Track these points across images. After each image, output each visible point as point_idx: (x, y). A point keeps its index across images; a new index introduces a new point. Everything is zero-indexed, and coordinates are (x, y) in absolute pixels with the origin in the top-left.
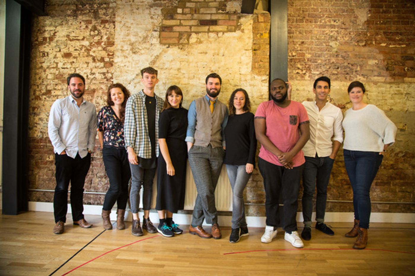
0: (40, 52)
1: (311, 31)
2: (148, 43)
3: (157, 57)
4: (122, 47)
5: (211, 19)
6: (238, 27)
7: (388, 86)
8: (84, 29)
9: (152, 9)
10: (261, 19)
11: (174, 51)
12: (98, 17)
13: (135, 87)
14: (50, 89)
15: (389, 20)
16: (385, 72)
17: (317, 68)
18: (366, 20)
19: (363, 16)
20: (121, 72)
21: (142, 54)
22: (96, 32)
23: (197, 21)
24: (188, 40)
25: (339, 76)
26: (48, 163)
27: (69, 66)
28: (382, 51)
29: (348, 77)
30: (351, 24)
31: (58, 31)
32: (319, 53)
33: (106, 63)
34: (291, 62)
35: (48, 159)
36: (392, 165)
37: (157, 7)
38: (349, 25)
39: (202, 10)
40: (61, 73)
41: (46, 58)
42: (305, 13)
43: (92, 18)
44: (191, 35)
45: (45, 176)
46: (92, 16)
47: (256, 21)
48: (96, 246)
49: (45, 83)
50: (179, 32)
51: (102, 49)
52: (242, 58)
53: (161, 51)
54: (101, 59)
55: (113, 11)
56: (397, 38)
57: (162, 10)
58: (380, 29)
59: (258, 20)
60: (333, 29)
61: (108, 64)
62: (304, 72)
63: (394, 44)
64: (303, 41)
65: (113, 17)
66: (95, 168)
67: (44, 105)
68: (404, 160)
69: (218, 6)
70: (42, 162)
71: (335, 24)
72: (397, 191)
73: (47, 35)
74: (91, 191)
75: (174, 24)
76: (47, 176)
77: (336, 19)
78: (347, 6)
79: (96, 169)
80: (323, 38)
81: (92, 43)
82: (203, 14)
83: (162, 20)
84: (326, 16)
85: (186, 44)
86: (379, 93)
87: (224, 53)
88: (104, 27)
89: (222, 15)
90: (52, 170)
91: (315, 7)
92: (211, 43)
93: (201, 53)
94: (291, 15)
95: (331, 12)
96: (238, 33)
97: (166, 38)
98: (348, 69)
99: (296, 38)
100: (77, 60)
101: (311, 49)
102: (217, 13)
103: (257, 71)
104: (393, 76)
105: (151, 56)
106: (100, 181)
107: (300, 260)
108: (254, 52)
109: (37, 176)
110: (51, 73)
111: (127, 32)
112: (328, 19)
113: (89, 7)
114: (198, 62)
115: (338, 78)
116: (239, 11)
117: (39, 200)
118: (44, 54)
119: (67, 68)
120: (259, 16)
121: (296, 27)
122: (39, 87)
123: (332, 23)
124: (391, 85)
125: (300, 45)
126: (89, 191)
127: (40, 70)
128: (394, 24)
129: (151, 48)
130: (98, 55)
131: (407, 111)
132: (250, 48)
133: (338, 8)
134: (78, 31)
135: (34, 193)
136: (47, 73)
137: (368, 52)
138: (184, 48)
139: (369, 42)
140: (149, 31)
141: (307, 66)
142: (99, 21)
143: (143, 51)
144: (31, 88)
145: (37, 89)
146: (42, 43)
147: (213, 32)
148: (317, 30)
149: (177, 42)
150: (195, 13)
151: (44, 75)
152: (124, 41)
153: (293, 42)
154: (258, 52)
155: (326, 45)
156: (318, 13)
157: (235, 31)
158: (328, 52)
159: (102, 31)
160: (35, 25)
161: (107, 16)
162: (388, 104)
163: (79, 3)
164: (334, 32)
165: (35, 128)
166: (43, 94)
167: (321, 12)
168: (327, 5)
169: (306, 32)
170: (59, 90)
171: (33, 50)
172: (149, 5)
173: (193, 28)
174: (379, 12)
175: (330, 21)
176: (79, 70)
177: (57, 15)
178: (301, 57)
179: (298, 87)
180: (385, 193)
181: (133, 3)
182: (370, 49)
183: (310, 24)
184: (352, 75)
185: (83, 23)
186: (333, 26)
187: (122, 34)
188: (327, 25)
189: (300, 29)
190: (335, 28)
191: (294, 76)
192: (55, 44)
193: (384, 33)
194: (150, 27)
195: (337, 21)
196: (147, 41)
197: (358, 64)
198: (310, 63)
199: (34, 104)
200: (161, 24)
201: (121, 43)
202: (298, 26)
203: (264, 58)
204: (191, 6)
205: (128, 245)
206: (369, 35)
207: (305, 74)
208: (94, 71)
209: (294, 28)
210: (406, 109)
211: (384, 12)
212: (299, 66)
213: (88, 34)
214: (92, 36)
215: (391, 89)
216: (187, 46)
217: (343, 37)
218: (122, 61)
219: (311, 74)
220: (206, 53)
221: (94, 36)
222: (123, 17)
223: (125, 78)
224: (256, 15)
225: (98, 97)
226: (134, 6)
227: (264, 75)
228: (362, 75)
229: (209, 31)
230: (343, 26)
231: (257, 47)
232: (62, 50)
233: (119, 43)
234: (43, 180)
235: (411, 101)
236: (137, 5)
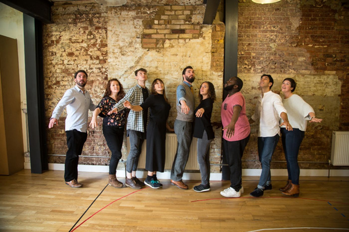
0: (49, 52)
1: (256, 35)
2: (133, 47)
3: (140, 58)
4: (114, 50)
5: (180, 28)
6: (200, 35)
7: (312, 77)
8: (83, 34)
9: (135, 20)
10: (218, 28)
11: (153, 54)
12: (93, 24)
13: (124, 81)
14: (59, 80)
15: (316, 26)
16: (311, 66)
17: (259, 64)
18: (298, 26)
19: (296, 23)
20: (113, 69)
21: (129, 56)
22: (92, 36)
23: (170, 30)
24: (163, 45)
25: (276, 69)
26: (61, 135)
27: (72, 63)
28: (309, 50)
29: (283, 70)
30: (287, 29)
31: (62, 36)
32: (262, 52)
33: (100, 60)
34: (240, 59)
35: (60, 132)
36: (312, 135)
37: (139, 19)
38: (285, 30)
39: (173, 22)
40: (67, 68)
41: (55, 56)
42: (252, 21)
43: (88, 25)
44: (165, 41)
45: (59, 145)
46: (88, 23)
47: (214, 30)
48: (104, 197)
49: (55, 76)
50: (156, 39)
51: (97, 50)
52: (204, 58)
53: (143, 53)
54: (96, 57)
55: (104, 20)
56: (321, 40)
57: (142, 21)
58: (308, 33)
59: (215, 29)
60: (272, 34)
61: (102, 61)
62: (250, 67)
63: (318, 45)
64: (250, 42)
65: (105, 24)
66: (96, 138)
67: (55, 93)
68: (322, 131)
69: (185, 18)
70: (56, 134)
71: (274, 29)
72: (315, 153)
73: (54, 39)
74: (93, 155)
75: (152, 32)
76: (61, 144)
77: (276, 25)
78: (284, 15)
79: (96, 140)
80: (265, 40)
81: (89, 45)
82: (174, 24)
83: (143, 29)
84: (267, 23)
85: (162, 48)
86: (305, 82)
87: (190, 55)
88: (98, 32)
89: (188, 25)
90: (64, 140)
91: (260, 16)
92: (180, 47)
93: (173, 55)
94: (241, 22)
95: (271, 20)
96: (200, 40)
97: (146, 44)
98: (283, 65)
99: (245, 40)
100: (78, 58)
101: (256, 49)
102: (185, 24)
103: (214, 69)
104: (316, 69)
105: (136, 57)
106: (100, 148)
107: (242, 205)
108: (212, 54)
109: (53, 145)
110: (59, 68)
111: (117, 39)
112: (269, 26)
113: (86, 17)
114: (171, 62)
115: (275, 71)
116: (202, 23)
117: (55, 162)
118: (53, 54)
119: (71, 64)
120: (217, 26)
121: (244, 32)
122: (51, 79)
123: (272, 29)
124: (315, 77)
125: (247, 46)
126: (92, 156)
127: (51, 66)
128: (319, 29)
129: (135, 51)
130: (94, 54)
131: (325, 96)
132: (210, 51)
133: (277, 16)
134: (78, 36)
135: (51, 157)
136: (56, 68)
137: (298, 51)
138: (160, 51)
139: (300, 44)
140: (134, 37)
141: (252, 62)
142: (94, 27)
143: (129, 54)
144: (44, 79)
145: (49, 81)
146: (50, 45)
147: (182, 38)
148: (260, 35)
149: (154, 46)
150: (168, 24)
151: (53, 70)
152: (114, 46)
153: (242, 43)
154: (215, 54)
155: (267, 46)
156: (262, 20)
157: (198, 38)
158: (268, 52)
159: (97, 35)
160: (44, 31)
161: (100, 23)
162: (312, 91)
163: (78, 13)
164: (274, 36)
165: (49, 110)
166: (54, 84)
167: (264, 20)
168: (269, 14)
169: (252, 36)
170: (65, 81)
171: (44, 50)
172: (132, 18)
173: (166, 35)
174: (308, 20)
175: (270, 28)
176: (80, 65)
177: (61, 23)
178: (248, 56)
179: (245, 78)
180: (306, 155)
181: (120, 16)
182: (300, 48)
183: (255, 29)
184: (286, 69)
185: (81, 29)
186: (273, 31)
187: (113, 39)
188: (268, 30)
189: (248, 33)
190: (274, 33)
191: (243, 70)
192: (61, 46)
193: (311, 36)
194: (134, 34)
195: (276, 27)
196: (132, 46)
197: (291, 61)
198: (254, 60)
199: (48, 91)
200: (142, 33)
201: (112, 47)
202: (246, 31)
203: (220, 59)
204: (165, 18)
205: (126, 196)
206: (300, 38)
207: (250, 68)
208: (92, 66)
209: (243, 32)
210: (325, 94)
211: (312, 20)
212: (246, 62)
213: (86, 38)
214: (89, 39)
215: (315, 80)
216: (162, 49)
217: (280, 40)
218: (114, 61)
219: (255, 69)
220: (177, 55)
221: (90, 40)
222: (113, 27)
223: (117, 73)
224: (214, 26)
225: (96, 86)
226: (121, 18)
227: (220, 71)
228: (293, 69)
229: (179, 38)
230: (281, 31)
231: (215, 50)
232: (66, 51)
233: (111, 47)
234: (57, 148)
235: (329, 88)
236: (124, 17)
